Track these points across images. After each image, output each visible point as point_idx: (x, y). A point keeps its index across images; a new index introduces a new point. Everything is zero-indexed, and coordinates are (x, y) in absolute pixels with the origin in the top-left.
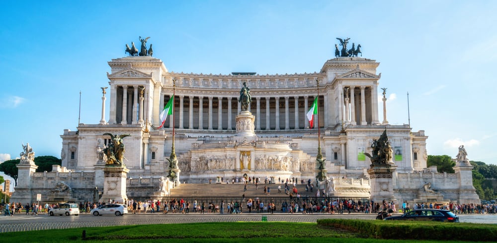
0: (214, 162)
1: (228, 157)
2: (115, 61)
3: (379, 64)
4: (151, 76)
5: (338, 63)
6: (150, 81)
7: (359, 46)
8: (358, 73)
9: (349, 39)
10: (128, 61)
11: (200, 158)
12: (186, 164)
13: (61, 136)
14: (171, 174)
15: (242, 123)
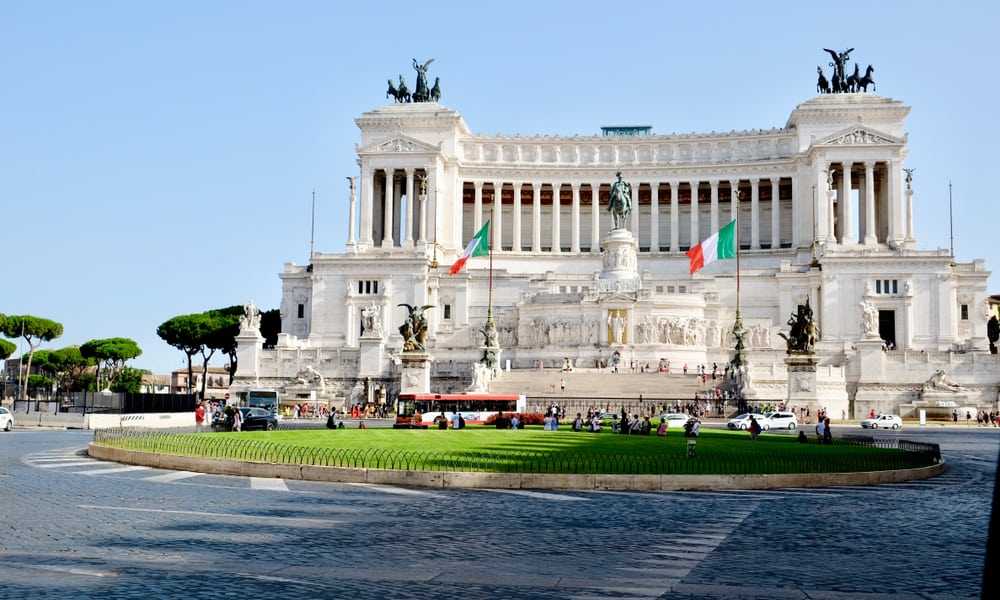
0: (560, 329)
1: (586, 320)
2: (368, 117)
3: (909, 109)
4: (439, 149)
5: (821, 110)
6: (437, 158)
7: (870, 69)
8: (859, 134)
9: (852, 50)
10: (395, 117)
11: (535, 321)
12: (509, 332)
13: (280, 274)
14: (488, 357)
15: (612, 253)
